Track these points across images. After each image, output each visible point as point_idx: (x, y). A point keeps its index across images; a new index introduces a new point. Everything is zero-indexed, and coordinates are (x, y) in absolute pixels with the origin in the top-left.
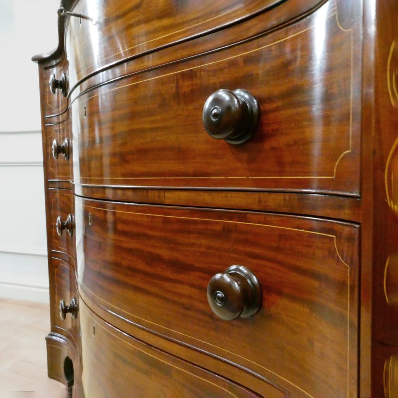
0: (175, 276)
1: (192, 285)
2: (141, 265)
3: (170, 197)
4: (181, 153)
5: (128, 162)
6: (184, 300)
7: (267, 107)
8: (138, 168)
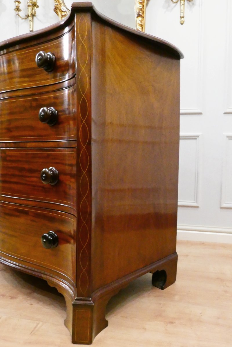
0: (30, 175)
1: (36, 177)
2: (17, 173)
3: (29, 145)
4: (32, 128)
5: (11, 131)
6: (34, 184)
7: (60, 114)
8: (15, 133)
